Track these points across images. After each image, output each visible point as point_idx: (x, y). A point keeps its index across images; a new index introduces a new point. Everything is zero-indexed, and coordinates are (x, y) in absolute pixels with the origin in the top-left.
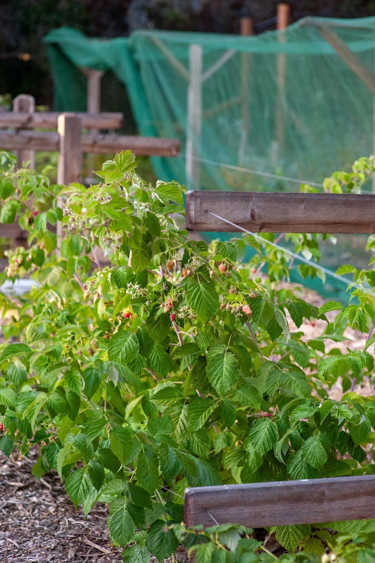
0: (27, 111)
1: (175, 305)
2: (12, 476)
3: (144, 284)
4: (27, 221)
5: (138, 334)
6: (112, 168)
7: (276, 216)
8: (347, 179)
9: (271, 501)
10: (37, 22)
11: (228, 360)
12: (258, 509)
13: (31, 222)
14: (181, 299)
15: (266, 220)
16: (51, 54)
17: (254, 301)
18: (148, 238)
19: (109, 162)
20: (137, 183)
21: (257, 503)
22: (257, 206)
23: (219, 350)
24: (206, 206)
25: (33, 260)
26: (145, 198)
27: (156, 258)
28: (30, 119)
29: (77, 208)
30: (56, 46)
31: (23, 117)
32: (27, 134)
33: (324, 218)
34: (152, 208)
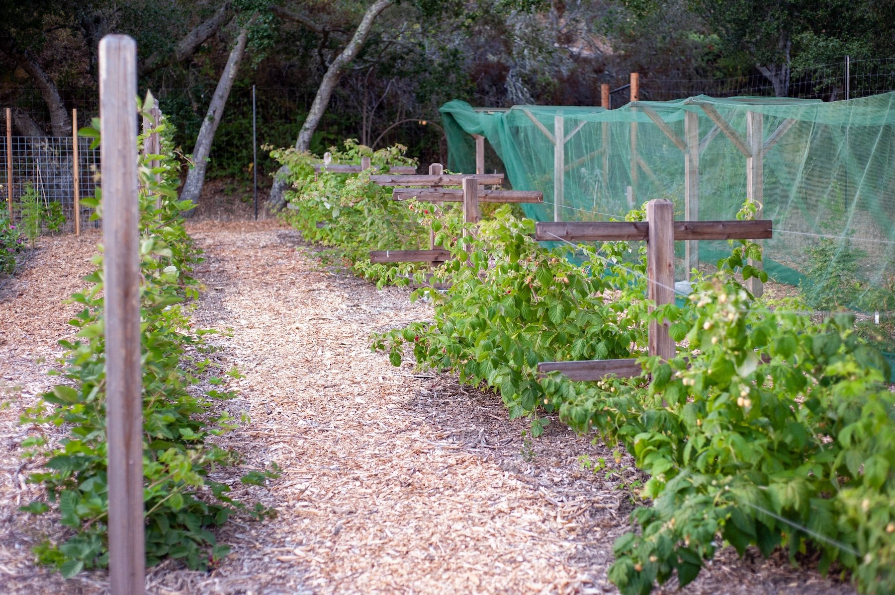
0: (439, 174)
1: (532, 280)
2: (445, 391)
3: (517, 270)
4: (449, 244)
5: (515, 297)
6: (500, 212)
7: (579, 233)
8: (638, 214)
9: (579, 369)
10: (431, 92)
11: (559, 308)
12: (573, 372)
13: (452, 245)
14: (535, 277)
15: (574, 235)
16: (446, 121)
17: (571, 277)
18: (518, 247)
19: (498, 210)
20: (513, 219)
21: (573, 370)
22: (569, 229)
23: (555, 303)
24: (545, 229)
25: (453, 267)
26: (516, 226)
27: (522, 256)
28: (441, 179)
29: (484, 231)
30: (449, 114)
31: (436, 178)
32: (440, 190)
33: (602, 234)
34: (520, 231)
